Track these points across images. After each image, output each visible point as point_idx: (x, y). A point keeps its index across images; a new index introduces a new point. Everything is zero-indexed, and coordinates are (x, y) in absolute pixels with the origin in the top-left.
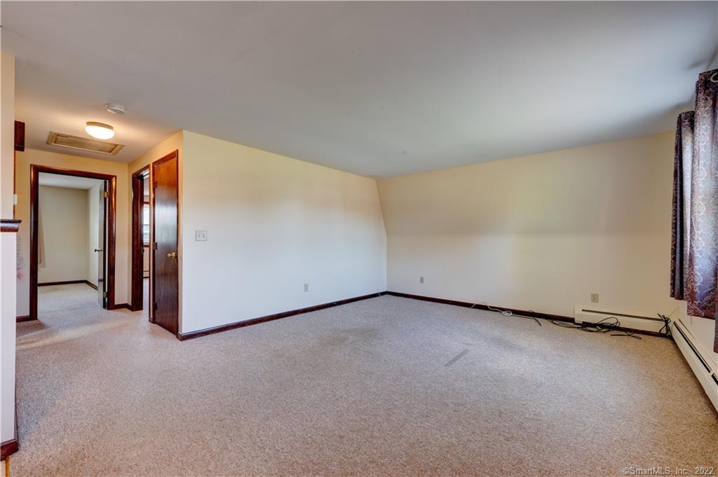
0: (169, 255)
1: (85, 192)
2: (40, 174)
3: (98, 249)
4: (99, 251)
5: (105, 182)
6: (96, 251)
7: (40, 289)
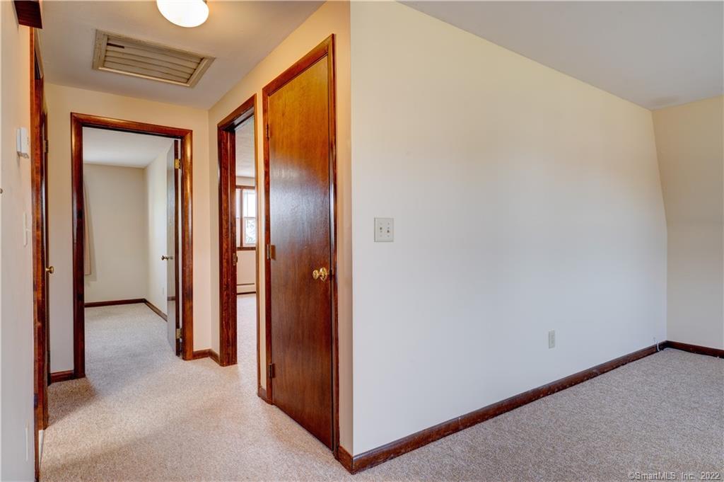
0: (316, 274)
1: (140, 173)
2: (85, 130)
3: (166, 255)
4: (167, 259)
5: (176, 143)
6: (163, 258)
7: (88, 312)
